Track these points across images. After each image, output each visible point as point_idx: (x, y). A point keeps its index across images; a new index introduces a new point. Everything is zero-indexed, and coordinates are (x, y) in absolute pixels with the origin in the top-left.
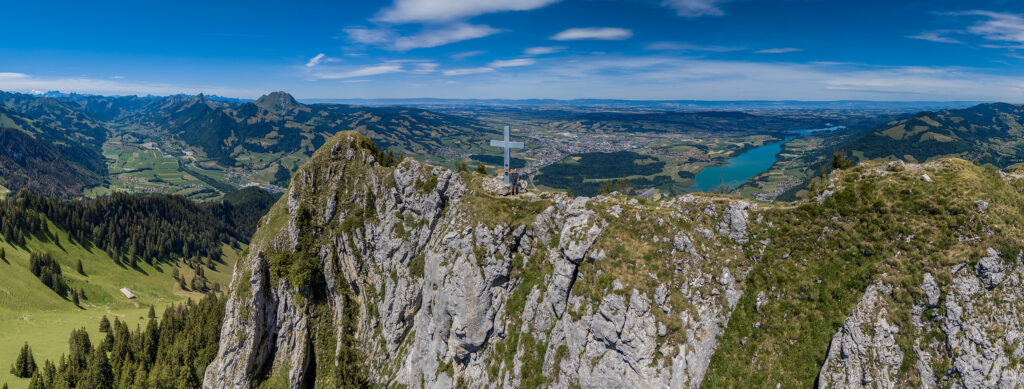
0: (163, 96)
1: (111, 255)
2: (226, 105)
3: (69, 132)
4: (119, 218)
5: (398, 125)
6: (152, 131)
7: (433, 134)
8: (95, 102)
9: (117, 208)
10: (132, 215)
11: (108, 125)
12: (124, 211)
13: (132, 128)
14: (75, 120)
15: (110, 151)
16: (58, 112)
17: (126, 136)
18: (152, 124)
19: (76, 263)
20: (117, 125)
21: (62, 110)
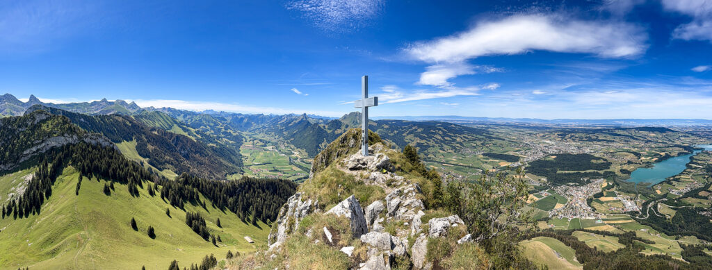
0: (280, 115)
1: (239, 216)
2: (321, 121)
3: (218, 138)
4: (245, 193)
5: (435, 134)
6: (272, 138)
7: (458, 140)
8: (237, 118)
9: (245, 186)
10: (254, 192)
11: (244, 133)
12: (249, 189)
13: (260, 136)
14: (223, 130)
15: (244, 151)
16: (212, 124)
17: (256, 141)
18: (273, 133)
19: (216, 220)
20: (250, 134)
21: (214, 123)
